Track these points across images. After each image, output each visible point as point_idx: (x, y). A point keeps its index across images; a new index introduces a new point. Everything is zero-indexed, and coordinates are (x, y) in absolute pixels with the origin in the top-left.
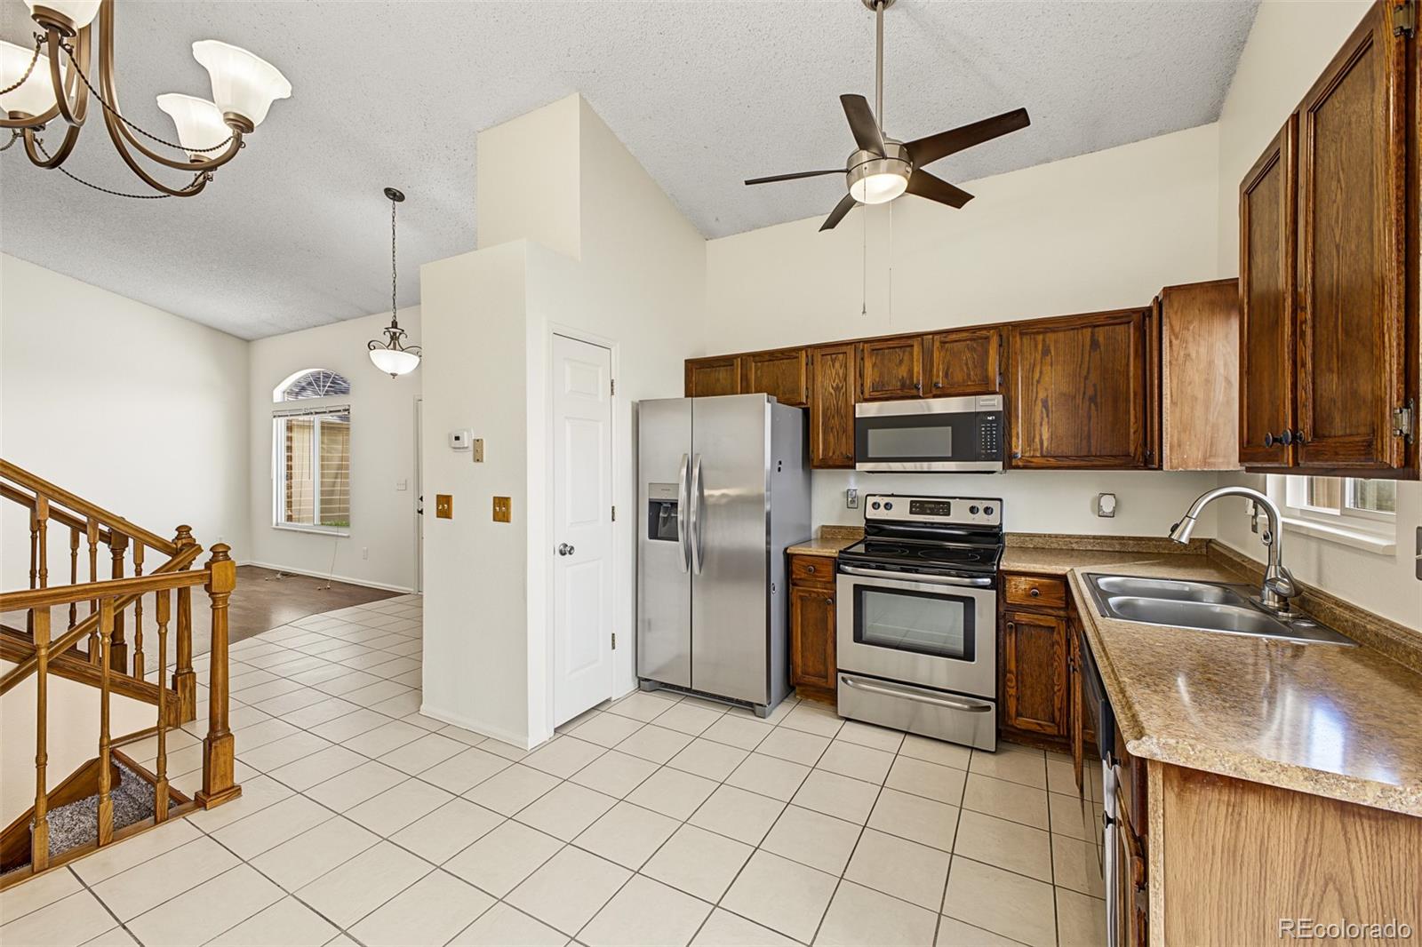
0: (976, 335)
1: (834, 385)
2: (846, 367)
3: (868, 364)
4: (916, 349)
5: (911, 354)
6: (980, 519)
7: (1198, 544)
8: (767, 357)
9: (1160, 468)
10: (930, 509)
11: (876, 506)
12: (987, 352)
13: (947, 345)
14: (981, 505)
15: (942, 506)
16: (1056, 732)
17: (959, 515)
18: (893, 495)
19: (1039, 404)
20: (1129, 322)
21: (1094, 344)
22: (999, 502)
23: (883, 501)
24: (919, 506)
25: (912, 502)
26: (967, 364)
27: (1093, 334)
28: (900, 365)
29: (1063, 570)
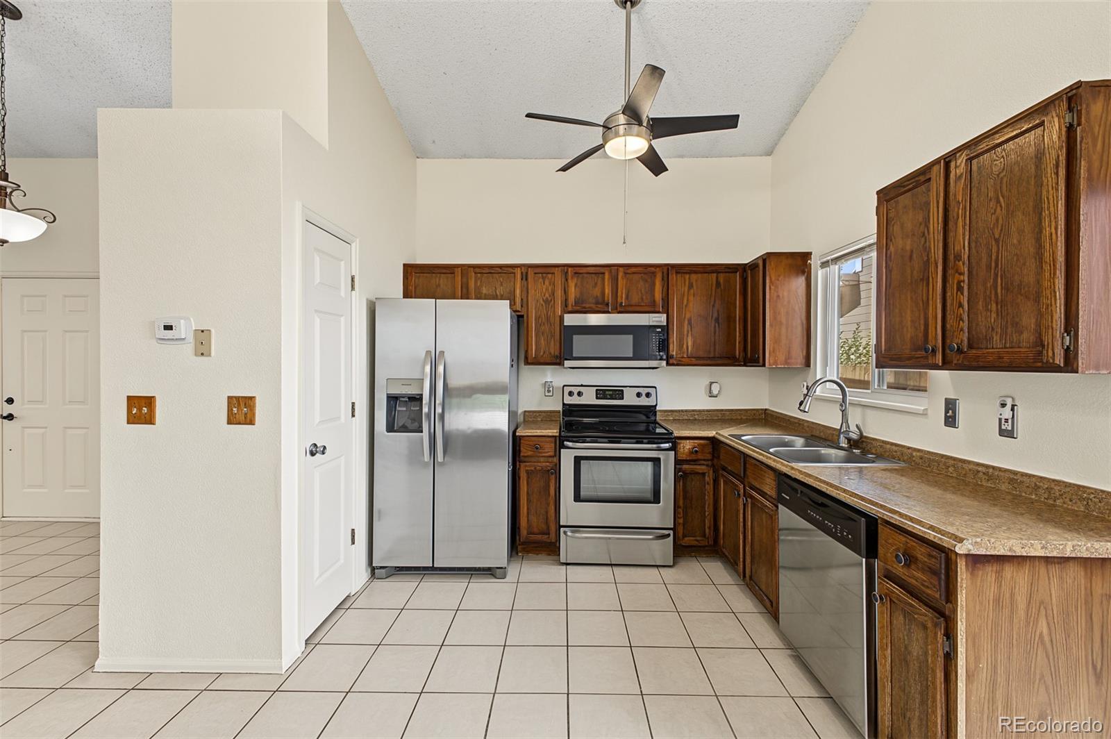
0: (647, 271)
1: (545, 298)
2: (554, 284)
3: (572, 284)
4: (607, 276)
5: (603, 279)
6: (644, 401)
7: (760, 412)
8: (487, 270)
9: (764, 365)
10: (610, 395)
11: (571, 394)
12: (654, 284)
13: (628, 275)
14: (644, 391)
15: (618, 393)
16: (707, 544)
17: (630, 399)
18: (582, 386)
19: (686, 322)
20: (736, 272)
21: (718, 284)
22: (654, 389)
23: (576, 390)
24: (602, 393)
25: (597, 390)
26: (641, 291)
27: (717, 278)
28: (595, 287)
29: (711, 433)
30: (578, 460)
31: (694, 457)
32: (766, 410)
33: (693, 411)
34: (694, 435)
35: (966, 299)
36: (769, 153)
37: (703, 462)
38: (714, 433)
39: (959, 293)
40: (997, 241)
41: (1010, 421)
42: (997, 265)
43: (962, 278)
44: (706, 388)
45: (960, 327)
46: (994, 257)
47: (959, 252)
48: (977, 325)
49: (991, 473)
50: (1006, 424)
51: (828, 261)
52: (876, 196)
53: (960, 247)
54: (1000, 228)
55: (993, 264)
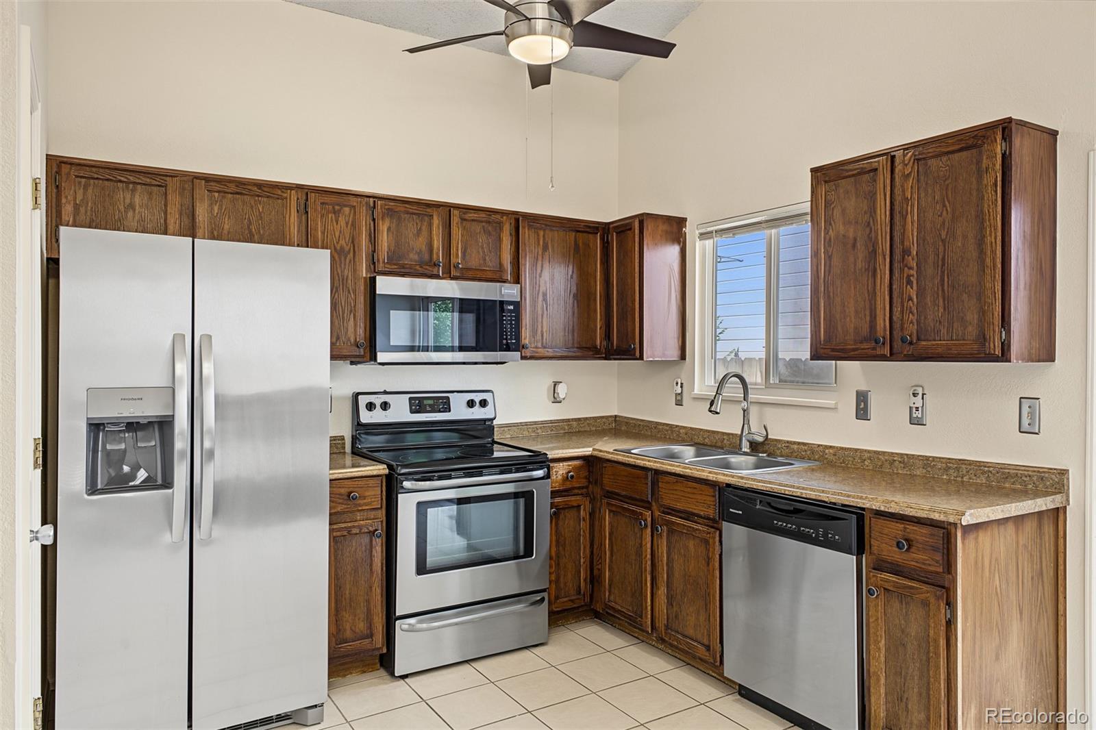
0: (490, 218)
1: (338, 248)
2: (353, 225)
3: (384, 227)
4: (436, 221)
5: (430, 225)
6: (477, 413)
7: (610, 420)
8: (233, 188)
9: (641, 358)
10: (430, 405)
11: (370, 407)
12: (500, 240)
13: (465, 223)
14: (477, 398)
15: (443, 403)
16: (583, 604)
17: (459, 411)
18: (385, 393)
19: (541, 298)
20: (597, 233)
21: (576, 244)
22: (487, 394)
23: (378, 400)
24: (418, 404)
25: (410, 399)
26: (482, 248)
27: (575, 236)
28: (418, 236)
29: (587, 451)
30: (422, 507)
31: (568, 485)
32: (616, 416)
33: (535, 423)
34: (563, 455)
35: (915, 293)
36: (616, 78)
37: (576, 491)
38: (591, 449)
39: (909, 287)
40: (943, 241)
41: (920, 409)
42: (943, 265)
43: (912, 272)
44: (548, 390)
45: (910, 319)
46: (940, 257)
47: (908, 247)
48: (925, 318)
49: (907, 460)
50: (917, 412)
51: (712, 232)
52: (810, 173)
53: (910, 242)
54: (946, 230)
55: (940, 263)
